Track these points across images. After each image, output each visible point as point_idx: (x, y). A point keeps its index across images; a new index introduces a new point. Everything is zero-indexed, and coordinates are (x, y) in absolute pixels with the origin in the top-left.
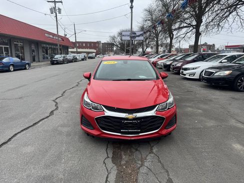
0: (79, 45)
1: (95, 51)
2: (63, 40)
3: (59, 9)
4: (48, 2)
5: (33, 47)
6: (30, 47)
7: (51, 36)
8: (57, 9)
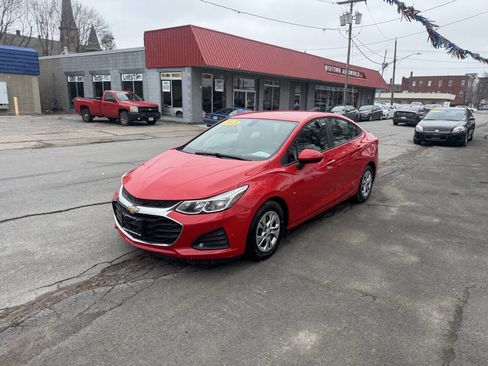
0: (417, 83)
1: (452, 97)
2: (364, 77)
3: (359, 15)
4: (340, 3)
5: (298, 91)
6: (292, 92)
7: (338, 70)
8: (354, 14)
